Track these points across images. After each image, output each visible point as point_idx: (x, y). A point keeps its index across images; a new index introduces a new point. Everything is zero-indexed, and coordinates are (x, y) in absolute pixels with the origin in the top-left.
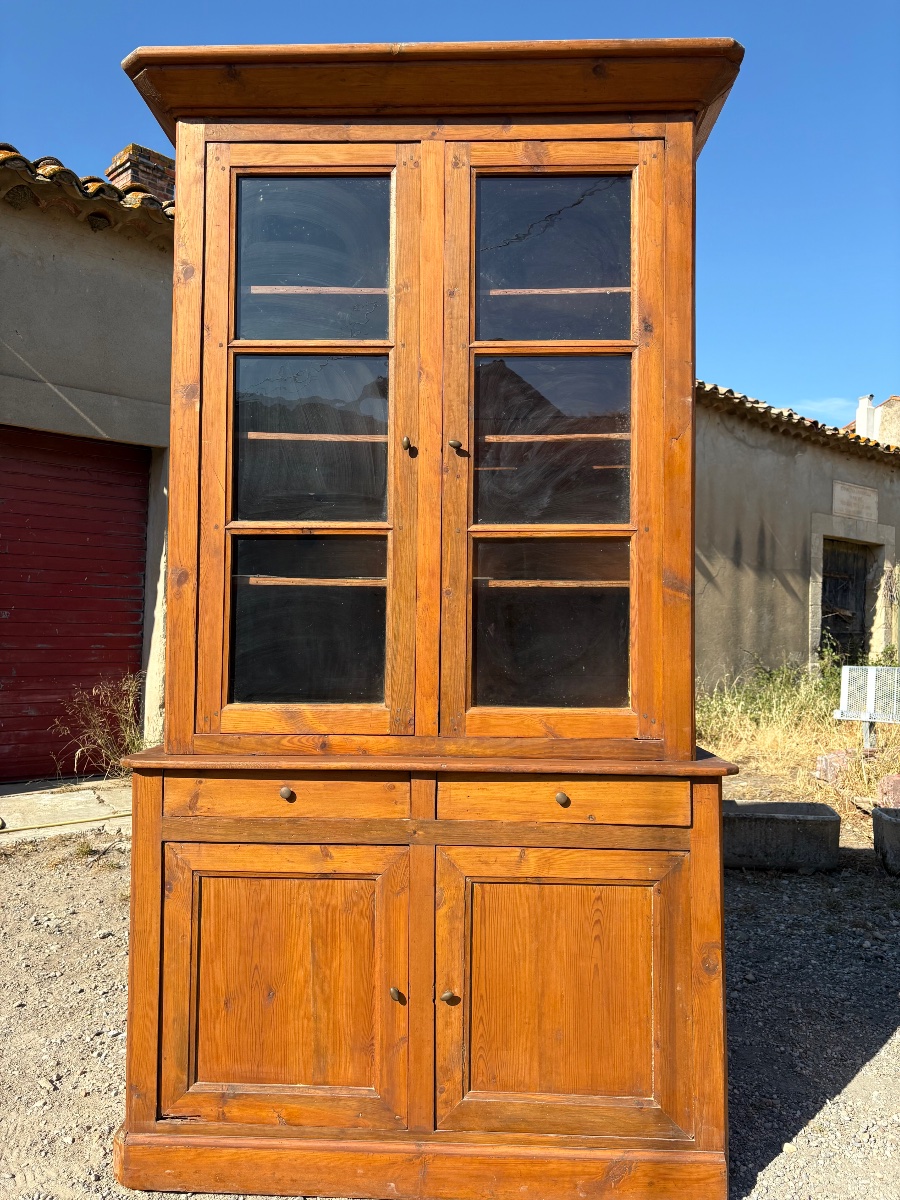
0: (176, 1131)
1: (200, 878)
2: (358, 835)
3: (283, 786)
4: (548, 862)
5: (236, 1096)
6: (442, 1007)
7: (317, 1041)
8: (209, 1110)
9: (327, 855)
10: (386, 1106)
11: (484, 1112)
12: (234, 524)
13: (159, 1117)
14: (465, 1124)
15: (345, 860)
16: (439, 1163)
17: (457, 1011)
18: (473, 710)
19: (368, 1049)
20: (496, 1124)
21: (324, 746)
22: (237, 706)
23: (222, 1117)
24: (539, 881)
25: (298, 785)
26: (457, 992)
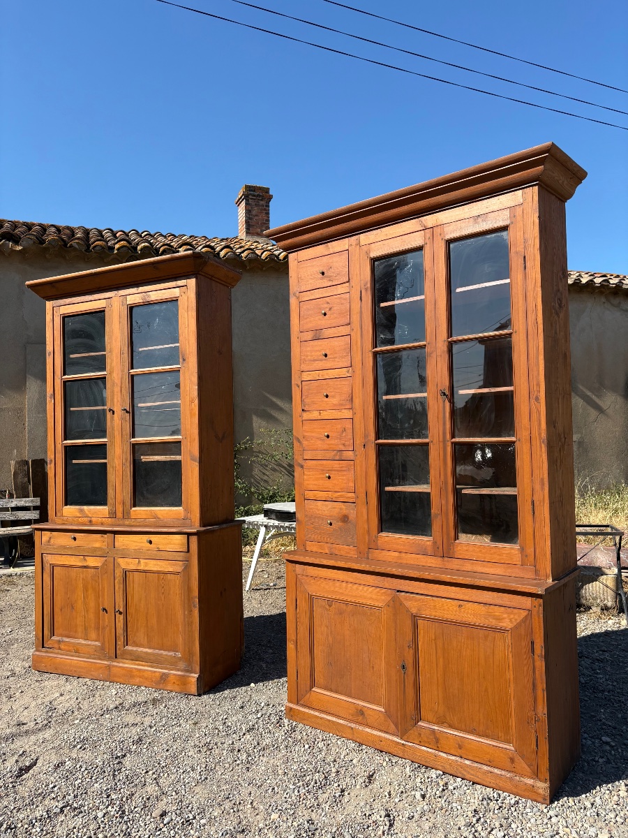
0: (47, 652)
1: (53, 566)
2: (94, 553)
3: (72, 535)
4: (146, 564)
5: (63, 641)
6: (117, 614)
7: (85, 624)
8: (56, 646)
9: (85, 560)
10: (102, 648)
11: (131, 653)
12: (65, 442)
13: (43, 647)
14: (125, 657)
15: (92, 562)
16: (114, 669)
17: (122, 617)
18: (133, 509)
19: (98, 629)
20: (134, 658)
21: (90, 521)
22: (68, 507)
23: (60, 649)
24: (145, 572)
25: (77, 535)
26: (121, 610)
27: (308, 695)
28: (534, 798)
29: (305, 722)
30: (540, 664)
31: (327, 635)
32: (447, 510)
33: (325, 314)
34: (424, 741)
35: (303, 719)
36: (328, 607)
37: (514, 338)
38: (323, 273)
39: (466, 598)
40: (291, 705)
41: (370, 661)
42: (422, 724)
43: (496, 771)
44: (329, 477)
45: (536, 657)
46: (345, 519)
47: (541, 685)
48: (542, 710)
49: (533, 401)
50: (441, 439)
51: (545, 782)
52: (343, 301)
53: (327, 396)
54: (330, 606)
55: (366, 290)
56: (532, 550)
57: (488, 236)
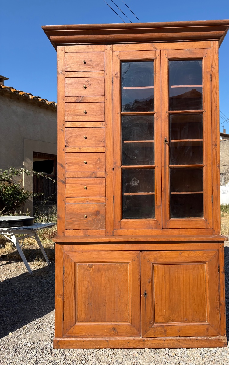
27: (72, 329)
28: (220, 345)
29: (70, 347)
30: (223, 276)
31: (88, 286)
32: (165, 203)
33: (86, 88)
34: (158, 334)
35: (68, 345)
36: (89, 269)
37: (204, 115)
38: (85, 63)
39: (183, 249)
40: (58, 339)
41: (120, 296)
42: (156, 325)
43: (199, 338)
44: (86, 189)
45: (220, 273)
46: (97, 213)
47: (223, 287)
48: (223, 299)
49: (214, 146)
50: (163, 165)
51: (224, 336)
52: (100, 82)
53: (86, 138)
54: (90, 267)
55: (117, 77)
56: (212, 220)
57: (191, 61)
